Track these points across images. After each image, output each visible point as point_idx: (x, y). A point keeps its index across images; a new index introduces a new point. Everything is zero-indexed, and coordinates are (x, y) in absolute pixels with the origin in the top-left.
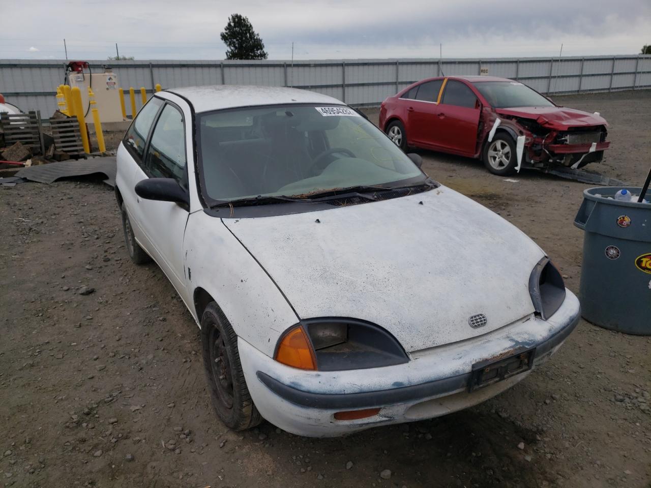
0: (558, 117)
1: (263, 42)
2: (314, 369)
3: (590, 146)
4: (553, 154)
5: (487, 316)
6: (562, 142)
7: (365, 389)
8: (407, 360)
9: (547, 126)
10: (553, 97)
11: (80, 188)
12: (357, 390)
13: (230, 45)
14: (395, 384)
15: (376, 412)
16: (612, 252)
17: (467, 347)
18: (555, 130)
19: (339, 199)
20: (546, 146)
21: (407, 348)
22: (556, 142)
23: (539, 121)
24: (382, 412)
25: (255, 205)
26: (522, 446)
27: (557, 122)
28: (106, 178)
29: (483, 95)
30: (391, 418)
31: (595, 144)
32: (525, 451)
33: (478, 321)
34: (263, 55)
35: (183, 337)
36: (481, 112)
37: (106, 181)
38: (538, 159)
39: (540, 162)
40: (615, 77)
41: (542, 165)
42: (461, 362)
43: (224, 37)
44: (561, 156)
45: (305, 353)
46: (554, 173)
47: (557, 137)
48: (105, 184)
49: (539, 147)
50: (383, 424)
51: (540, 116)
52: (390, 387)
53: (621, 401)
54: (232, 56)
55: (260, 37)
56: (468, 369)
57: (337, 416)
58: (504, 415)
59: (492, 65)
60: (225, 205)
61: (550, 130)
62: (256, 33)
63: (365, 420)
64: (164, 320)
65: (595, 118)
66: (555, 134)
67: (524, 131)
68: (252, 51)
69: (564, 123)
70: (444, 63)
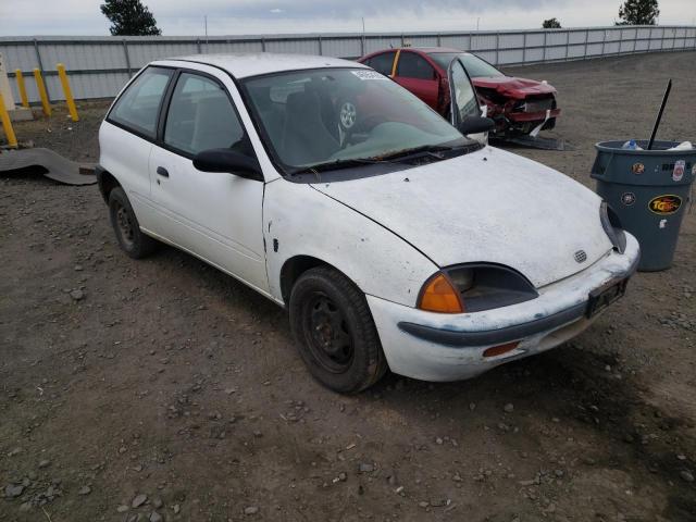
0: (515, 86)
1: (154, 17)
2: (462, 312)
3: (545, 114)
4: (513, 122)
5: (585, 250)
6: (521, 110)
7: (514, 323)
8: (537, 296)
9: (506, 94)
10: (504, 69)
11: (14, 185)
12: (507, 325)
13: (113, 20)
14: (537, 315)
15: (514, 345)
16: (628, 198)
17: (577, 280)
18: (513, 98)
19: (413, 159)
20: (507, 115)
21: (536, 285)
22: (514, 110)
23: (499, 90)
24: (520, 346)
25: (336, 169)
26: (608, 368)
27: (514, 91)
28: (47, 171)
29: (439, 65)
30: (527, 350)
31: (549, 111)
32: (612, 372)
33: (581, 257)
34: (156, 32)
35: (237, 322)
36: (440, 84)
37: (48, 175)
38: (500, 128)
39: (502, 131)
40: (527, 51)
41: (503, 134)
42: (579, 292)
43: (105, 10)
44: (520, 124)
45: (452, 298)
46: (514, 141)
47: (516, 105)
48: (48, 178)
49: (500, 117)
50: (520, 357)
51: (499, 85)
52: (534, 319)
53: (666, 323)
54: (119, 32)
55: (150, 11)
56: (586, 297)
57: (486, 354)
58: (580, 347)
59: (414, 40)
60: (307, 171)
61: (508, 99)
62: (144, 5)
63: (506, 355)
64: (205, 309)
65: (545, 86)
66: (513, 103)
67: (485, 101)
68: (143, 27)
69: (522, 91)
70: (368, 38)
